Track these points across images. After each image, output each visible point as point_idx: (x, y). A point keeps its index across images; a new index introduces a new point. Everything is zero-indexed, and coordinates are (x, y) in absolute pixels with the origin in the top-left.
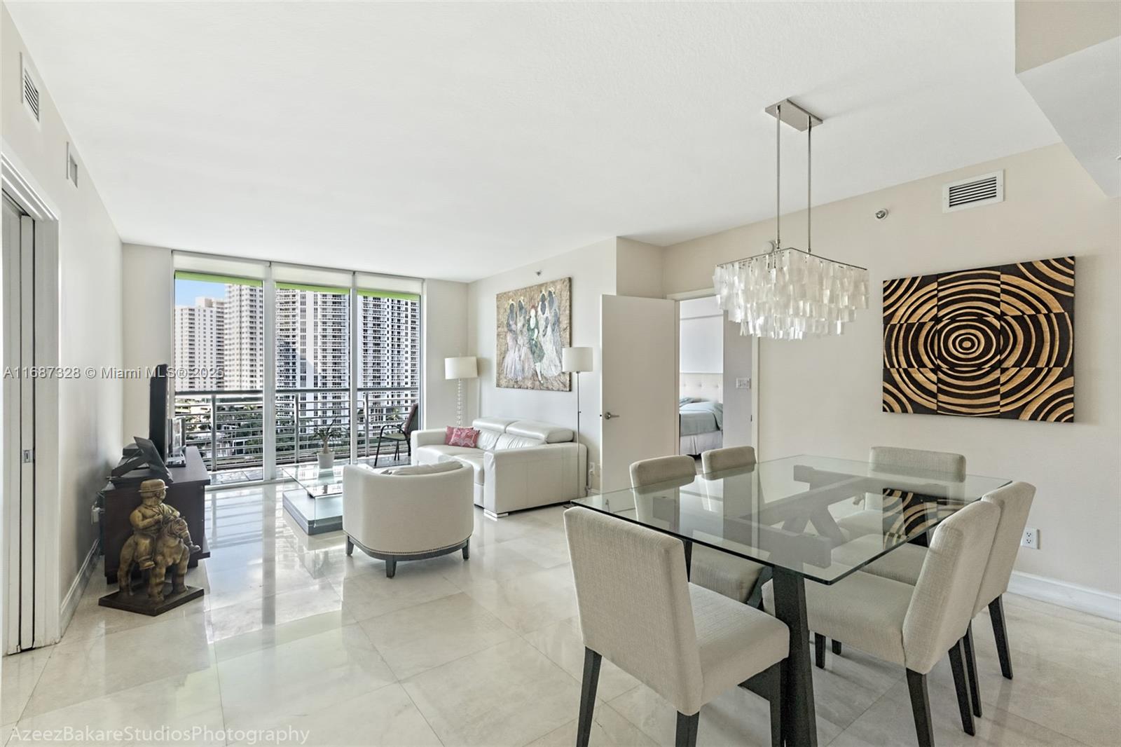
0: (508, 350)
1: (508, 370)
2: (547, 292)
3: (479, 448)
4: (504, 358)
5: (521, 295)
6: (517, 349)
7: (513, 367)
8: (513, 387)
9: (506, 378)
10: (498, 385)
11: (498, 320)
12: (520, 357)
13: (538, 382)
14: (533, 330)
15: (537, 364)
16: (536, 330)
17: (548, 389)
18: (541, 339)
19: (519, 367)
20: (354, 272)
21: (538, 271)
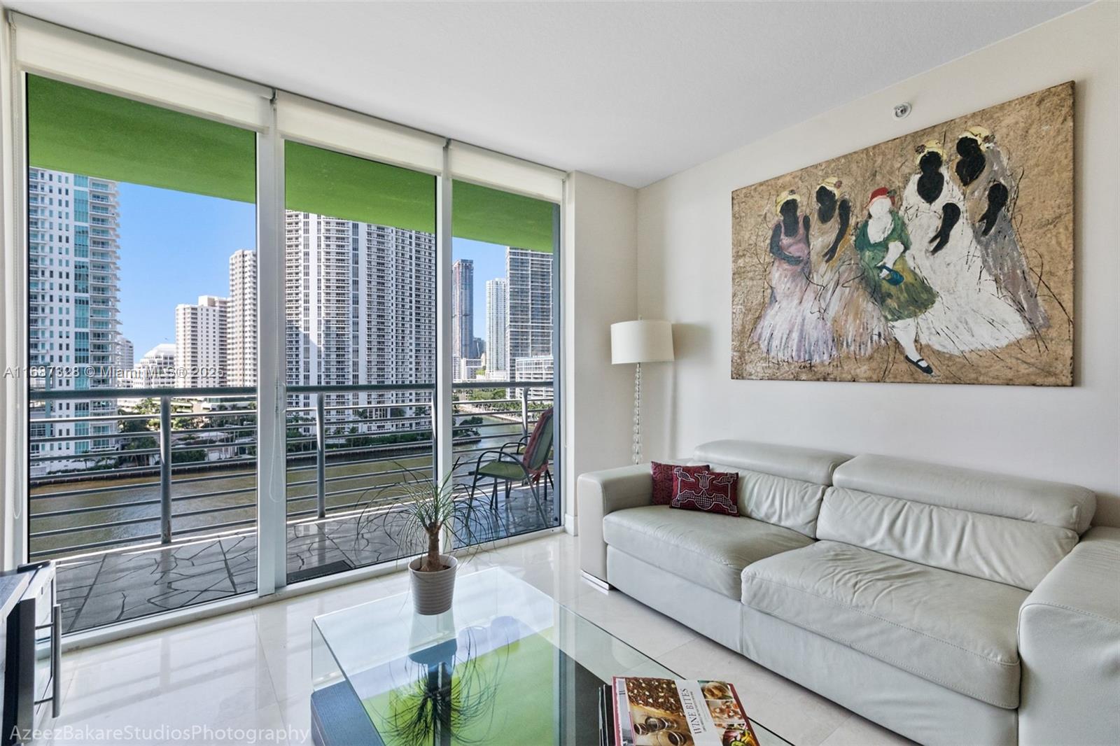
0: (773, 299)
1: (775, 343)
2: (952, 146)
3: (749, 517)
4: (759, 318)
5: (827, 175)
6: (810, 295)
7: (795, 335)
8: (797, 379)
9: (765, 359)
10: (738, 374)
11: (737, 243)
12: (823, 312)
13: (904, 366)
14: (884, 246)
15: (898, 324)
16: (895, 248)
17: (956, 381)
18: (921, 261)
19: (816, 332)
20: (449, 141)
21: (901, 102)
